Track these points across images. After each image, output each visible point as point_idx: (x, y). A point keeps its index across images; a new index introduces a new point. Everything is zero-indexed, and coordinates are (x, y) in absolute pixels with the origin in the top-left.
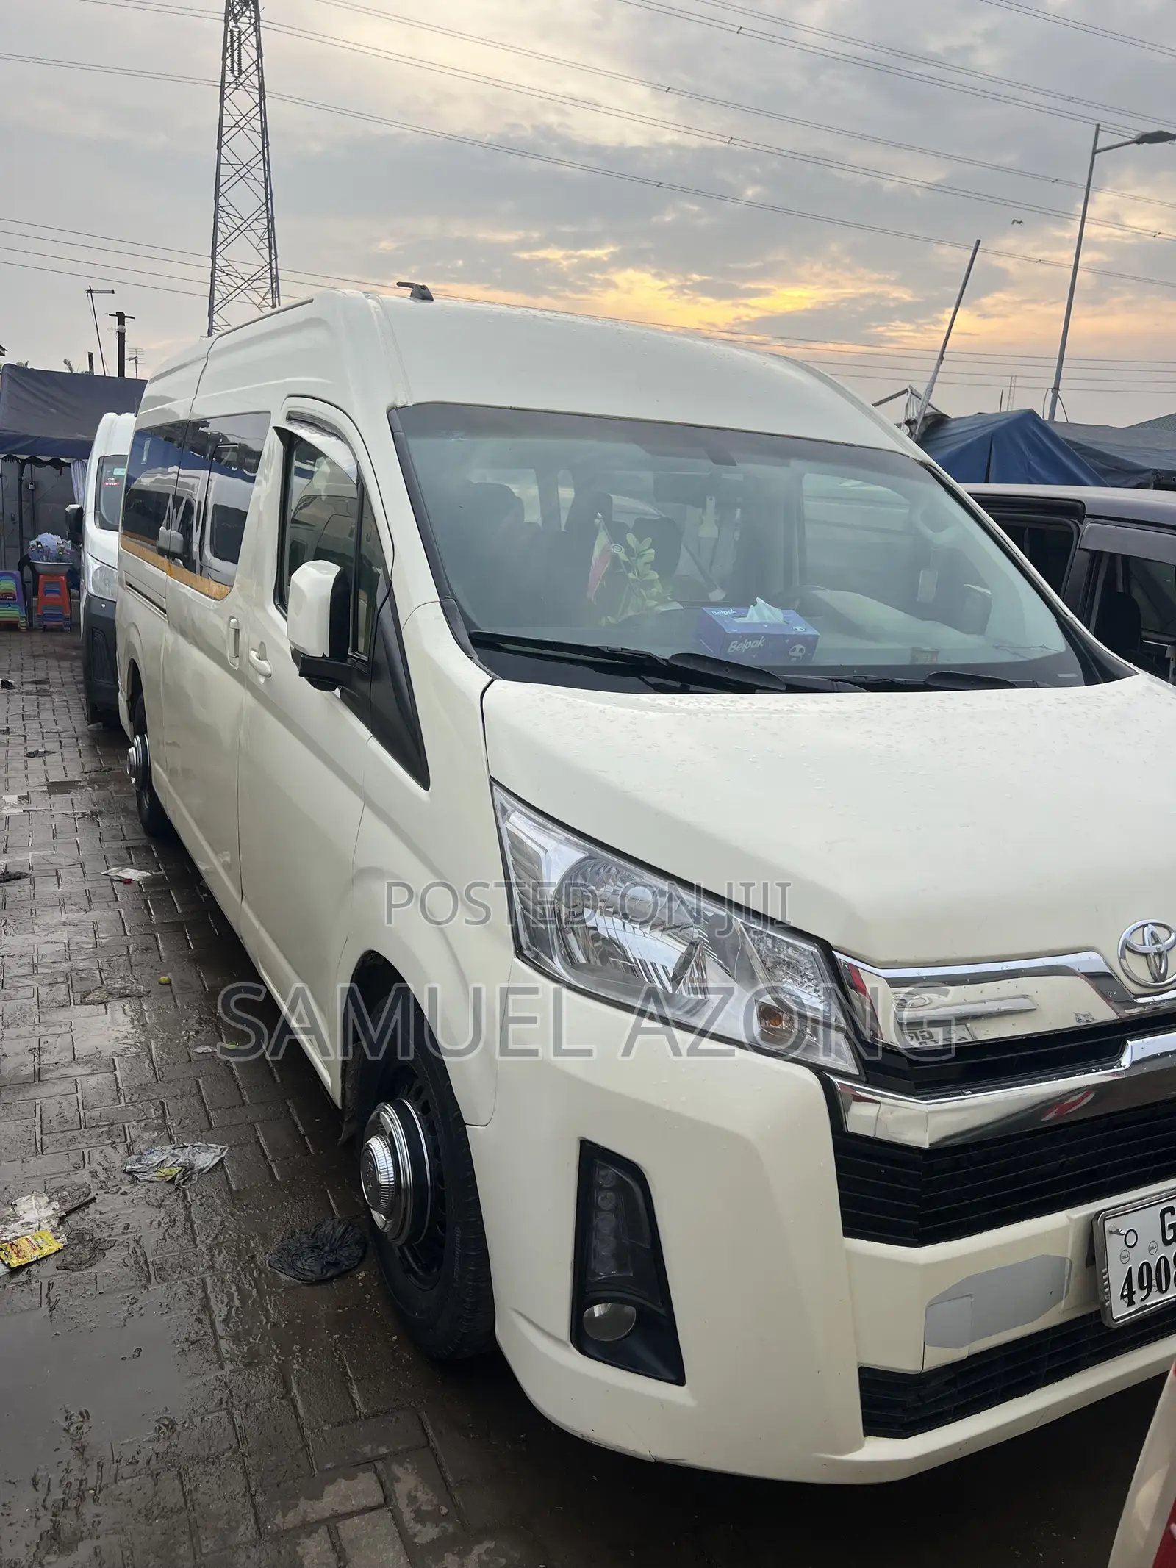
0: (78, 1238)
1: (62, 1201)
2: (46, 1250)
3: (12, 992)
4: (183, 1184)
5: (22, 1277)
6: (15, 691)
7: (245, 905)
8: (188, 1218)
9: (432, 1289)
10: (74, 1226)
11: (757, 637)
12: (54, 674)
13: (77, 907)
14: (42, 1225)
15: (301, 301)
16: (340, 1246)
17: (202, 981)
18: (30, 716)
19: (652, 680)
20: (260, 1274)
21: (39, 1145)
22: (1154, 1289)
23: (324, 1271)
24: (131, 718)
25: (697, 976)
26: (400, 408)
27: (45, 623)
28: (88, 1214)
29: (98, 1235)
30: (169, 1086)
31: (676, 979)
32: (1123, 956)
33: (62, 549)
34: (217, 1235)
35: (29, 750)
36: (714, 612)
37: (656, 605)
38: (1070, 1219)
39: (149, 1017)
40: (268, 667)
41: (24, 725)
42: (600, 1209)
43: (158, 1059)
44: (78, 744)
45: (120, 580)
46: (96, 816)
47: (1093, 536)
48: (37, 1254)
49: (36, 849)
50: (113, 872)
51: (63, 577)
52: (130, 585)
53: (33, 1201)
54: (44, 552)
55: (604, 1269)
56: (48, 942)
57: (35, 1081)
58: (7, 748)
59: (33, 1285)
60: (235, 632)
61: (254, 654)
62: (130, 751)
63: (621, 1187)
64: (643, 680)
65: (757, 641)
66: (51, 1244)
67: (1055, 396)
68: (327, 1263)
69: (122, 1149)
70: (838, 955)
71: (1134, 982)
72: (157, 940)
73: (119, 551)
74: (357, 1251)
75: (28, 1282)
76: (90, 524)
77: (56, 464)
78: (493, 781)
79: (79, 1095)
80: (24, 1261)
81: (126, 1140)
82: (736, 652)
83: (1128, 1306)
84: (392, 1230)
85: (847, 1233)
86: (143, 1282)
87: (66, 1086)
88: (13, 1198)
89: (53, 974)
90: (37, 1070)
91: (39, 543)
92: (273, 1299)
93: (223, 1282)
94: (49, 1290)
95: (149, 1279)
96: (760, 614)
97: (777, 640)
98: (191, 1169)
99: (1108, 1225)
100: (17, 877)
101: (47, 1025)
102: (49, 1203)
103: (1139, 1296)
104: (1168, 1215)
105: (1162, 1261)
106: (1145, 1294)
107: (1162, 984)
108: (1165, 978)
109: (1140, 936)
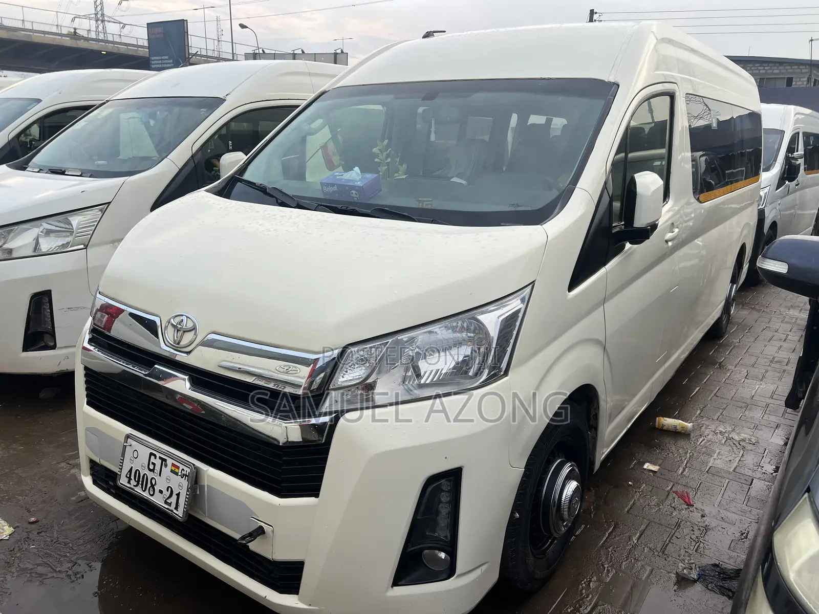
11: (332, 185)
22: (140, 485)
65: (334, 187)
97: (343, 187)
99: (129, 440)
103: (133, 483)
104: (153, 457)
105: (146, 476)
106: (135, 484)
107: (177, 346)
108: (178, 344)
109: (178, 319)
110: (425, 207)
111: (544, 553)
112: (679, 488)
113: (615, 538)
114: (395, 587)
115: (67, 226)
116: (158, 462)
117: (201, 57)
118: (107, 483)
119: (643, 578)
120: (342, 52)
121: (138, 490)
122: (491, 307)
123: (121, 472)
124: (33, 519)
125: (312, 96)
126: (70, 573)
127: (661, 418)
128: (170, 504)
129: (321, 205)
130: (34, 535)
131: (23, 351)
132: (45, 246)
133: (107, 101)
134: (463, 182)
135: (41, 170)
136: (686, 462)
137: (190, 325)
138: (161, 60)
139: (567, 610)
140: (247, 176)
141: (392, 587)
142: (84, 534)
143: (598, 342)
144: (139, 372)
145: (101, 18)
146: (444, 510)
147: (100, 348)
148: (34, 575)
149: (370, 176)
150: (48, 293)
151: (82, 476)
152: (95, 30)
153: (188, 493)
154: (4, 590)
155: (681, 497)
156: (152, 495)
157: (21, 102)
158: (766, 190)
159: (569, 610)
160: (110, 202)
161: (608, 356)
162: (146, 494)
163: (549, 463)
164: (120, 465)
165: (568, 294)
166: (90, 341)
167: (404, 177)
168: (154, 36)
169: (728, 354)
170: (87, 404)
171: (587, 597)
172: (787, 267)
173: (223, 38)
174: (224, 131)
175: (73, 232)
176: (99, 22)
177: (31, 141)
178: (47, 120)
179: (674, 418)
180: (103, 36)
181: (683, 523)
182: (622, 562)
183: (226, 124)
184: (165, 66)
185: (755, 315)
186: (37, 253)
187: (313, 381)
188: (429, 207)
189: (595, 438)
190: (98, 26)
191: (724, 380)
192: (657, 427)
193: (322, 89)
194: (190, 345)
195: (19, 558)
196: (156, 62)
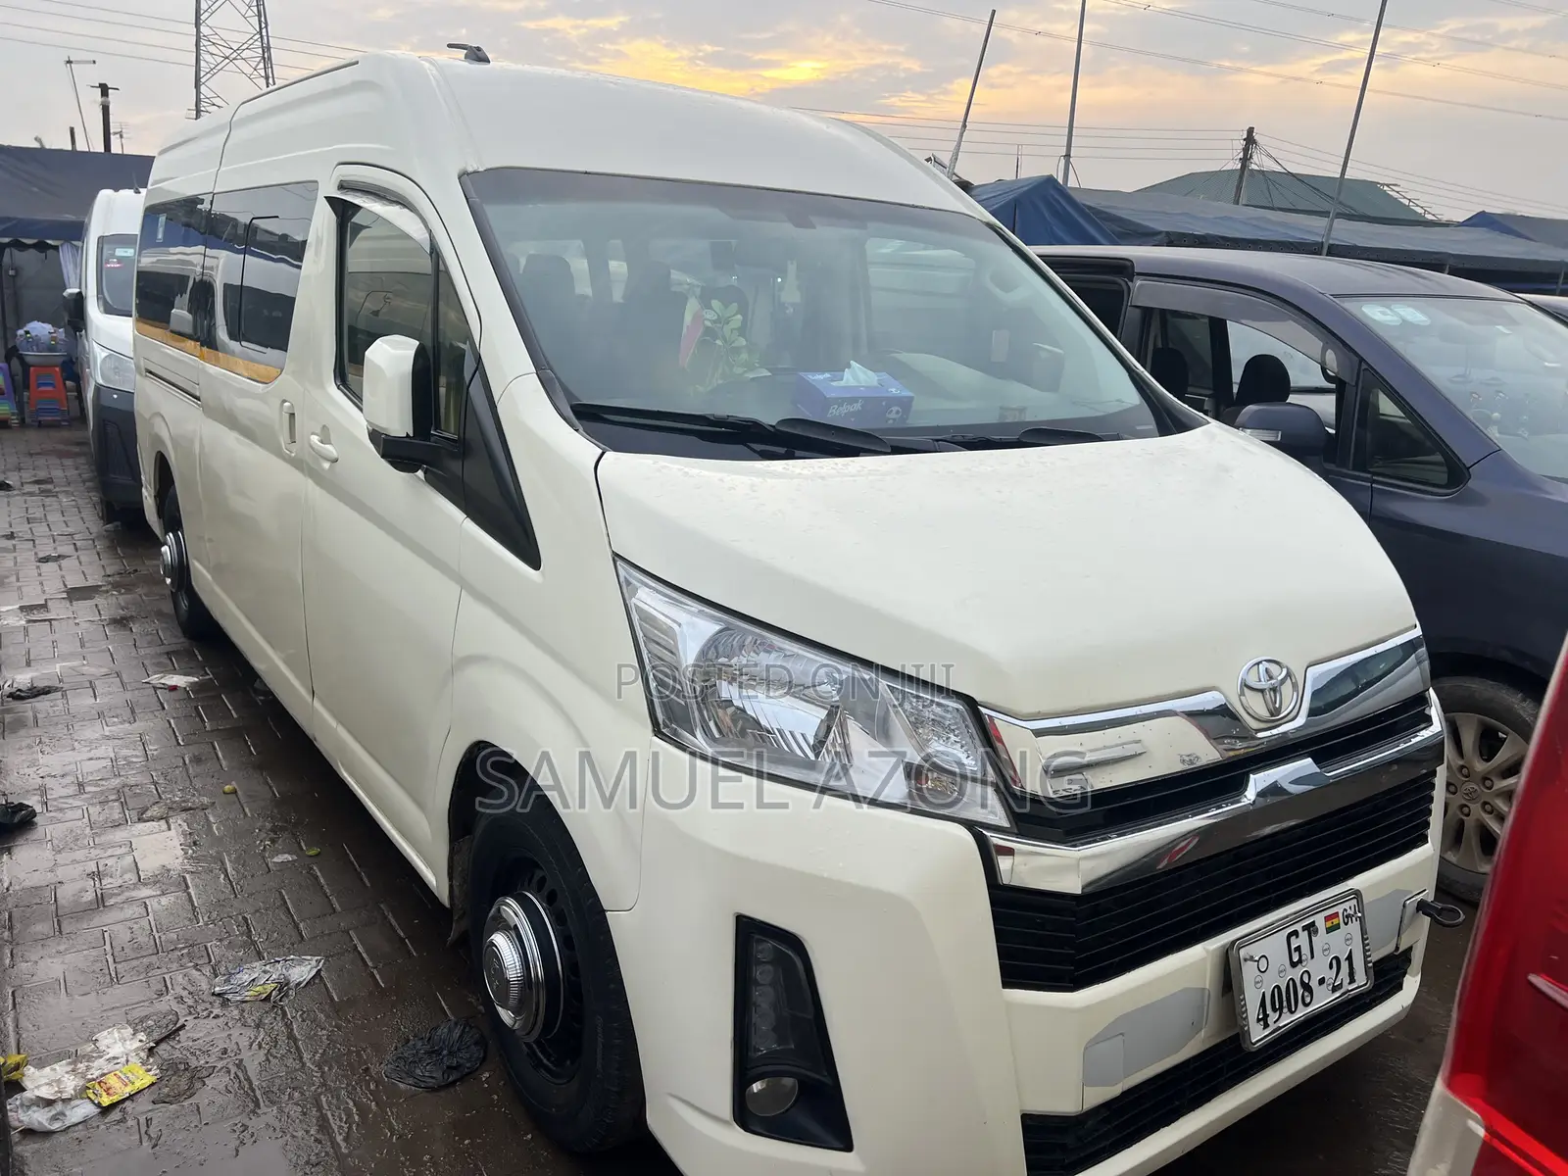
0: (170, 1069)
1: (149, 1031)
2: (139, 1085)
3: (59, 815)
4: (280, 1001)
5: (116, 1115)
6: (15, 492)
7: (317, 704)
8: (291, 1036)
9: (568, 1082)
10: (165, 1056)
11: (853, 400)
12: (57, 473)
13: (120, 719)
14: (130, 1058)
15: (313, 73)
16: (459, 1049)
17: (270, 787)
18: (35, 519)
19: (758, 447)
20: (377, 1086)
21: (113, 975)
22: (1285, 1010)
23: (446, 1076)
24: (160, 513)
25: (839, 741)
26: (471, 173)
27: (40, 418)
28: (179, 1041)
29: (193, 1063)
30: (251, 900)
31: (818, 746)
32: (1242, 694)
33: (54, 339)
34: (325, 1050)
35: (41, 555)
36: (810, 377)
37: (745, 372)
38: (1207, 951)
39: (217, 829)
40: (334, 451)
41: (31, 529)
42: (758, 984)
43: (234, 873)
44: (96, 546)
45: (138, 367)
46: (128, 621)
47: (1143, 293)
48: (128, 1090)
49: (63, 660)
50: (155, 679)
51: (57, 369)
52: (151, 372)
53: (116, 1035)
54: (35, 343)
55: (764, 1043)
56: (91, 759)
57: (98, 907)
58: (14, 554)
59: (130, 1123)
60: (290, 417)
61: (315, 439)
62: (163, 549)
63: (780, 960)
64: (749, 447)
65: (855, 405)
66: (144, 1078)
67: (1068, 163)
68: (448, 1067)
69: (207, 970)
70: (983, 710)
71: (1253, 717)
72: (215, 748)
73: (135, 337)
74: (477, 1052)
75: (123, 1120)
76: (93, 310)
77: (42, 247)
78: (616, 556)
79: (151, 917)
80: (115, 1098)
81: (210, 961)
82: (835, 416)
83: (1264, 1029)
84: (523, 1027)
85: (1005, 985)
86: (252, 1106)
87: (132, 911)
88: (93, 1033)
89: (102, 792)
90: (99, 895)
91: (27, 332)
92: (395, 1110)
93: (338, 1099)
94: (148, 1126)
95: (257, 1105)
96: (856, 377)
97: (875, 402)
98: (287, 984)
99: (1242, 952)
100: (46, 691)
101: (104, 847)
102: (134, 1034)
103: (1272, 1018)
104: (1293, 938)
105: (1290, 983)
106: (1277, 1015)
108: (1280, 713)
116: (1303, 938)
123: (1247, 1023)
128: (1341, 986)
137: (1278, 672)
162: (1298, 1014)
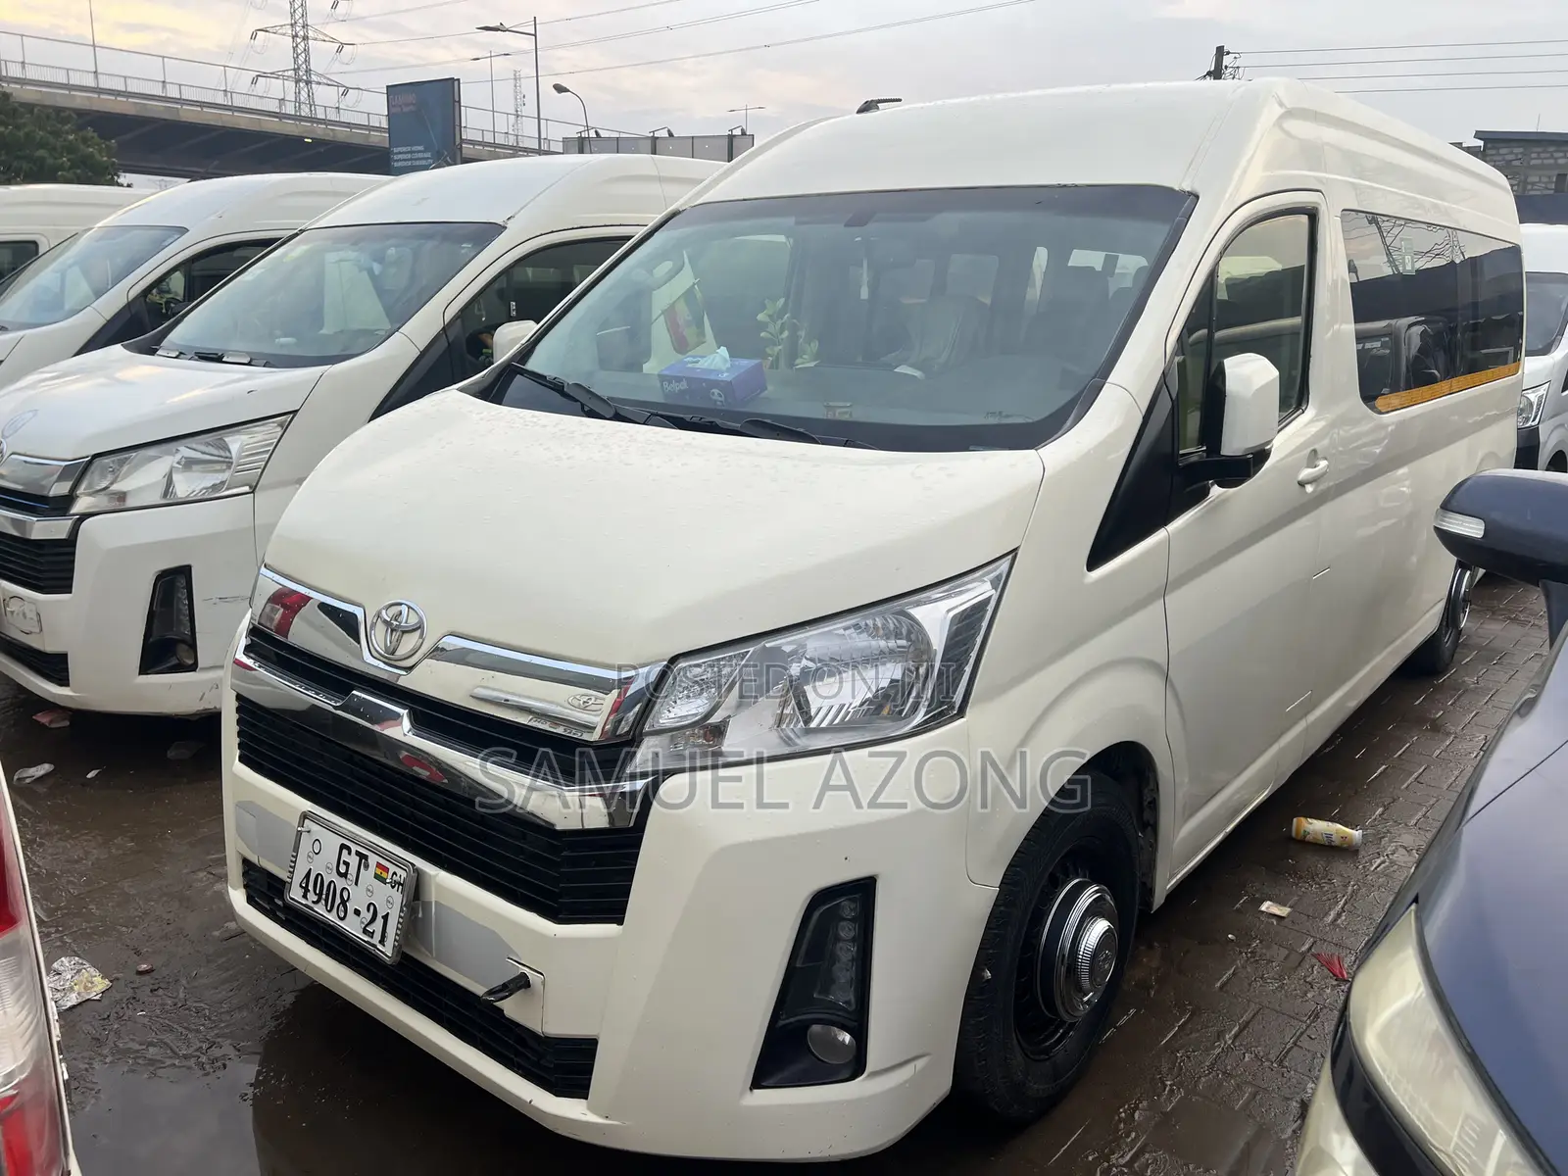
11: (679, 379)
22: (322, 902)
65: (682, 383)
83: (303, 897)
96: (712, 361)
97: (697, 383)
99: (306, 823)
103: (312, 897)
104: (345, 852)
105: (332, 885)
106: (315, 899)
107: (390, 656)
108: (393, 653)
109: (394, 610)
110: (838, 417)
111: (1047, 1051)
112: (1325, 950)
113: (1191, 1033)
114: (755, 1091)
115: (223, 454)
116: (354, 860)
117: (484, 146)
118: (271, 901)
119: (1237, 1108)
120: (744, 133)
121: (320, 909)
122: (935, 594)
123: (292, 878)
124: (144, 967)
125: (658, 218)
126: (204, 1059)
127: (1302, 819)
128: (371, 935)
129: (657, 415)
130: (144, 994)
131: (140, 674)
132: (183, 487)
133: (302, 231)
134: (917, 374)
135: (181, 353)
136: (1342, 903)
137: (413, 620)
138: (411, 152)
139: (1087, 1158)
140: (532, 365)
141: (751, 1089)
142: (232, 993)
143: (1151, 665)
144: (326, 702)
145: (305, 78)
146: (846, 952)
147: (264, 662)
148: (140, 1061)
149: (746, 363)
150: (185, 571)
151: (230, 889)
152: (294, 99)
153: (402, 915)
154: (88, 1085)
155: (1328, 964)
156: (342, 919)
157: (152, 232)
158: (1542, 391)
159: (1090, 1158)
160: (297, 411)
161: (1176, 695)
162: (332, 917)
163: (1056, 884)
164: (291, 867)
165: (1083, 576)
166: (248, 650)
167: (812, 364)
168: (399, 109)
169: (1451, 705)
170: (240, 760)
171: (1128, 1136)
172: (1482, 527)
173: (525, 111)
174: (503, 283)
175: (232, 463)
176: (302, 85)
177: (168, 303)
178: (197, 265)
179: (1332, 820)
180: (307, 110)
181: (1325, 1011)
182: (1200, 1077)
183: (506, 272)
184: (418, 163)
185: (1516, 631)
186: (169, 499)
187: (620, 721)
188: (846, 418)
189: (1154, 846)
190: (299, 93)
191: (1438, 752)
192: (1294, 834)
193: (671, 209)
194: (413, 655)
195: (117, 1032)
196: (400, 156)
